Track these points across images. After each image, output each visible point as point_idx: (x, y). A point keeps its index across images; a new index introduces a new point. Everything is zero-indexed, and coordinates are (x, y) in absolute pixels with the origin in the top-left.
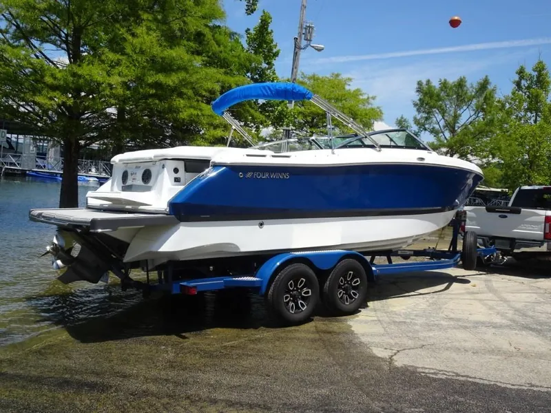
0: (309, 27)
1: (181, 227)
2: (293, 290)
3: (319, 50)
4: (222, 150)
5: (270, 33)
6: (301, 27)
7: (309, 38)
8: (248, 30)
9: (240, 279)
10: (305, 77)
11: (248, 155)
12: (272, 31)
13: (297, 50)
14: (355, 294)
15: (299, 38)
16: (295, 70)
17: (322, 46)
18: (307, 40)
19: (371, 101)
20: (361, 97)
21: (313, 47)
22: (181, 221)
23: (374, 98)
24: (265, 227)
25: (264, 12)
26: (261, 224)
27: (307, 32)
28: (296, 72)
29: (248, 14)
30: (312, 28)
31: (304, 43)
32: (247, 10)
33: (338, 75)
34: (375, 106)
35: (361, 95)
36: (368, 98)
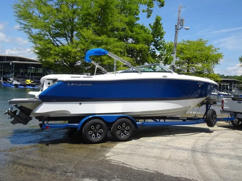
0: (182, 20)
1: (44, 104)
2: (94, 130)
3: (187, 29)
4: (63, 76)
5: (161, 24)
6: (179, 20)
7: (182, 25)
8: (150, 24)
9: (73, 124)
10: (184, 42)
11: (71, 77)
12: (162, 24)
13: (177, 30)
14: (127, 133)
15: (177, 25)
16: (176, 39)
17: (189, 28)
18: (181, 25)
19: (217, 50)
20: (212, 49)
21: (184, 28)
22: (43, 102)
23: (219, 49)
24: (82, 105)
25: (157, 16)
26: (81, 104)
27: (181, 22)
28: (177, 40)
29: (148, 18)
30: (184, 20)
31: (180, 27)
32: (147, 16)
33: (201, 40)
34: (219, 53)
35: (212, 48)
36: (215, 49)
